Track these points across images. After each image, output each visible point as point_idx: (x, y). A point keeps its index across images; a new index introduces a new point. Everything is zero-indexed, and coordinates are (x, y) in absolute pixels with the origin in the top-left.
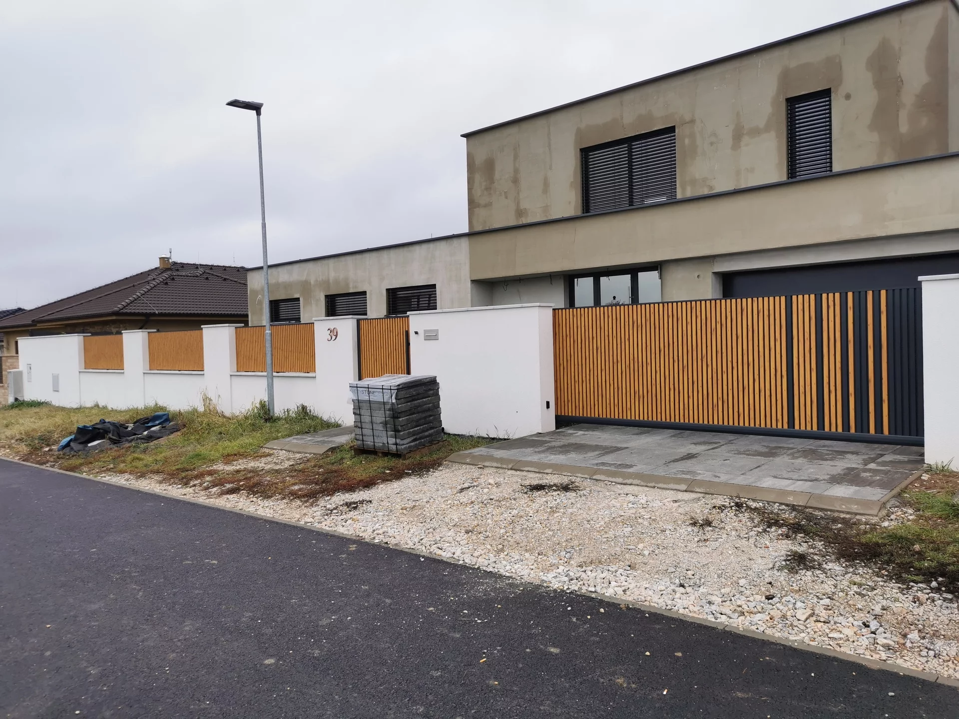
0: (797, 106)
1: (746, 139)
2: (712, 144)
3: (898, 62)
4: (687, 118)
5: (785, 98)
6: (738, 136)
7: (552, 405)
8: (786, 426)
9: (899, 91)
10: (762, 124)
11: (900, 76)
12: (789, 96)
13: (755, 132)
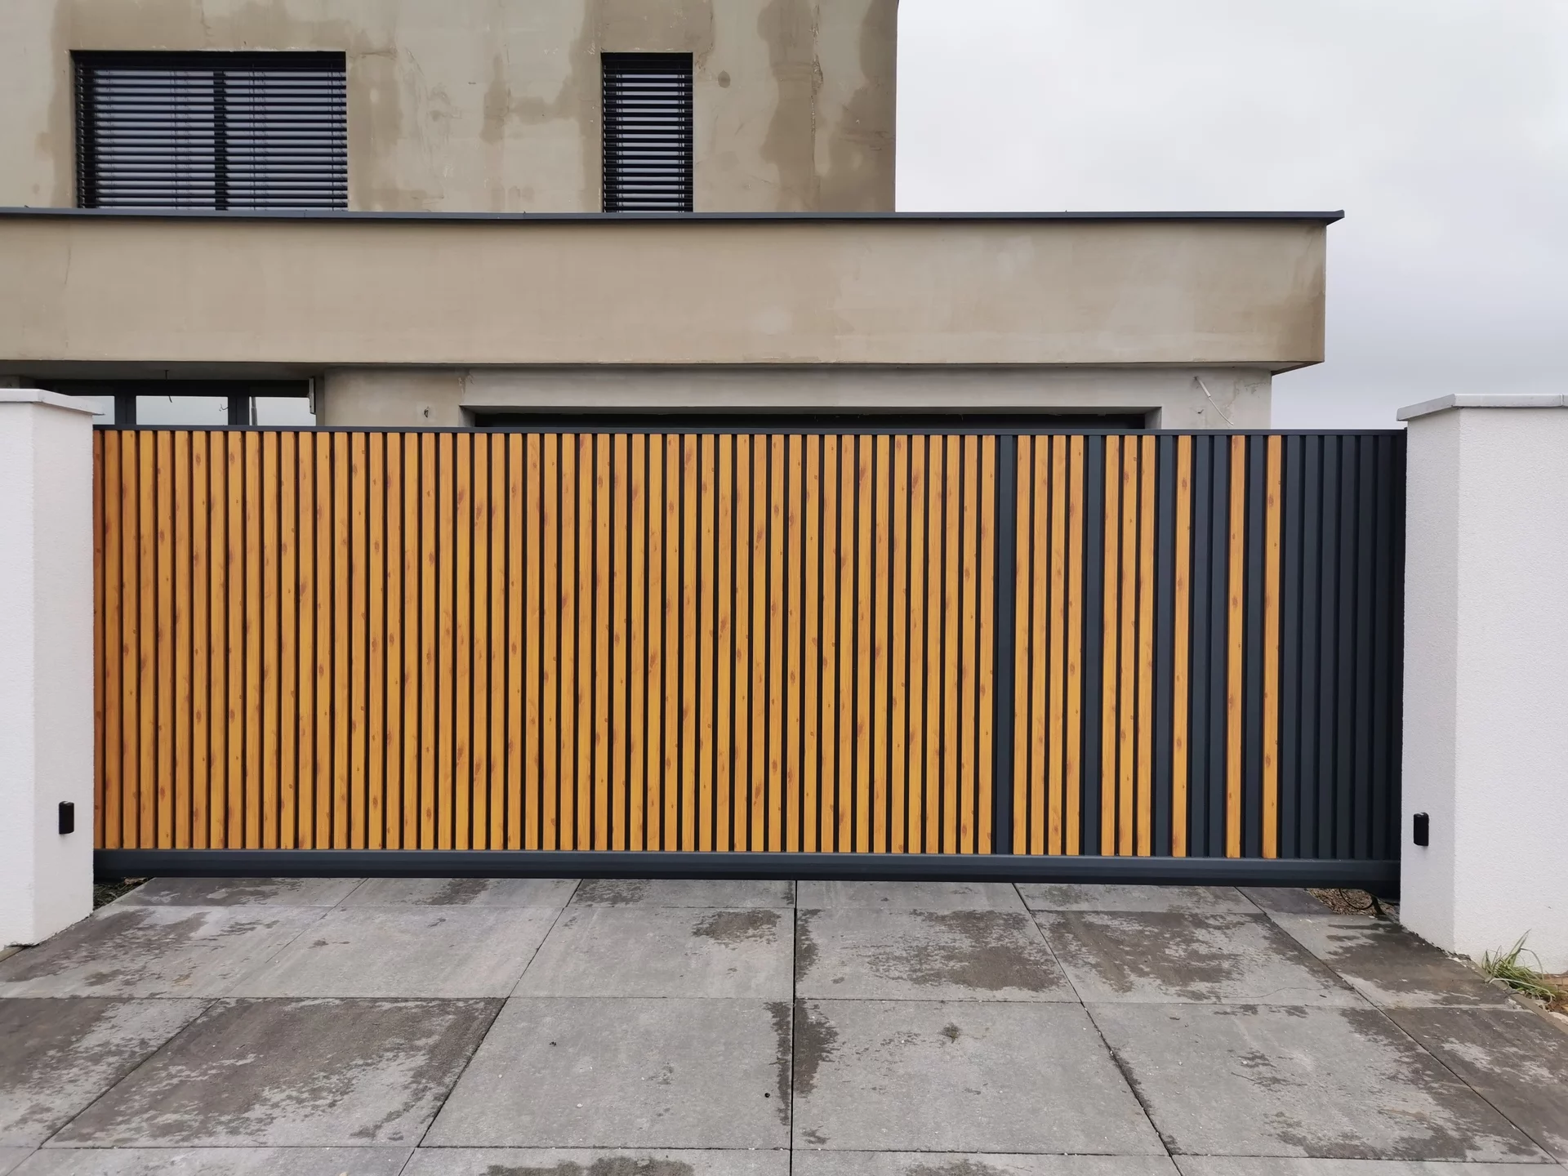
0: (618, 76)
1: (513, 123)
2: (436, 115)
3: (815, 35)
4: (377, 40)
5: (600, 50)
6: (497, 109)
7: (84, 818)
8: (985, 848)
9: (815, 92)
10: (550, 97)
11: (817, 64)
12: (609, 50)
13: (535, 111)
